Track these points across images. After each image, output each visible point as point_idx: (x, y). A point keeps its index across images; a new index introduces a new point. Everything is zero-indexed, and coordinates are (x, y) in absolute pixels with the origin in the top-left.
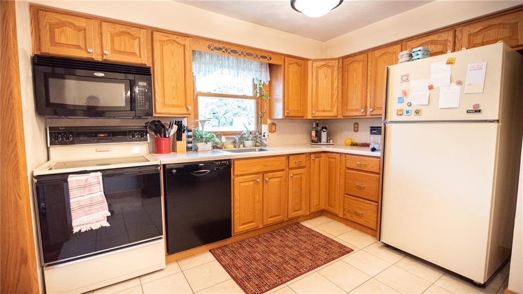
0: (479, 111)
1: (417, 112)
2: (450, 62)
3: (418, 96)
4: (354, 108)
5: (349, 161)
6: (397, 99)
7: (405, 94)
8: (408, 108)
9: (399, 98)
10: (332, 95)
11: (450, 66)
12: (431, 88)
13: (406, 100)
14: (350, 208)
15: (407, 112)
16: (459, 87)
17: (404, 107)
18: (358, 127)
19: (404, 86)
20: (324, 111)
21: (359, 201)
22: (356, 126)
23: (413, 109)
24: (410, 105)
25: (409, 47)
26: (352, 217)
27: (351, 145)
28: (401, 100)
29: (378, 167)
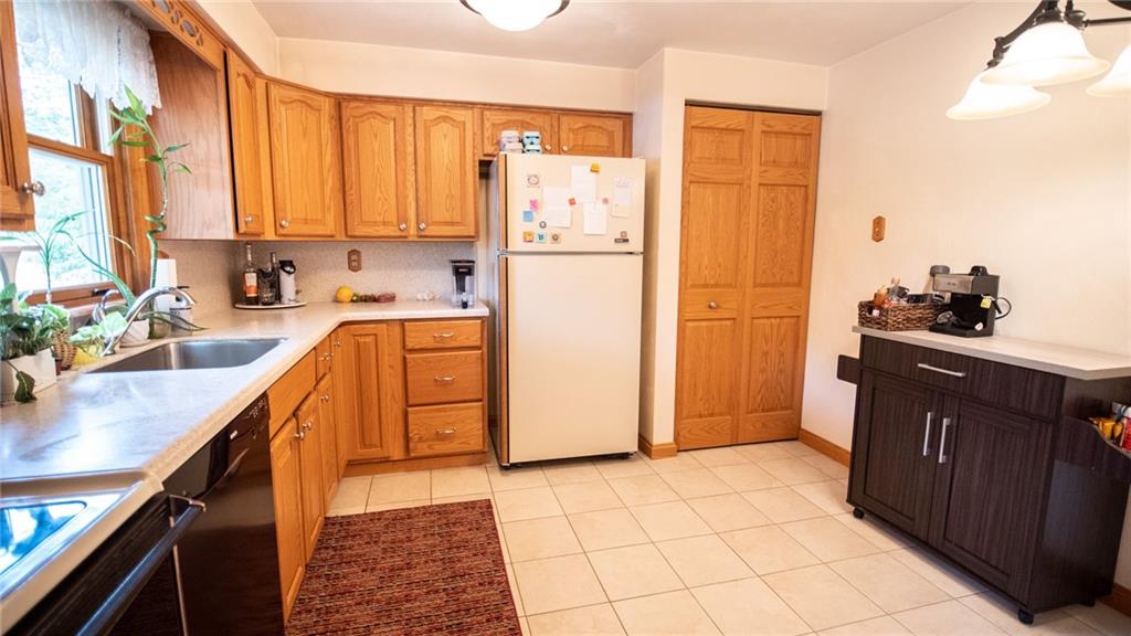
0: (627, 241)
1: (555, 238)
2: (595, 170)
3: (554, 213)
4: (379, 219)
5: (413, 335)
6: (522, 215)
7: (534, 204)
8: (541, 231)
9: (526, 213)
10: (323, 183)
11: (594, 174)
12: (572, 202)
13: (538, 217)
14: (422, 433)
15: (541, 237)
16: (605, 207)
17: (534, 227)
18: (359, 261)
19: (533, 194)
20: (306, 221)
21: (444, 410)
22: (354, 257)
23: (547, 232)
24: (543, 225)
25: (488, 120)
26: (430, 447)
27: (352, 301)
28: (528, 216)
29: (479, 336)
